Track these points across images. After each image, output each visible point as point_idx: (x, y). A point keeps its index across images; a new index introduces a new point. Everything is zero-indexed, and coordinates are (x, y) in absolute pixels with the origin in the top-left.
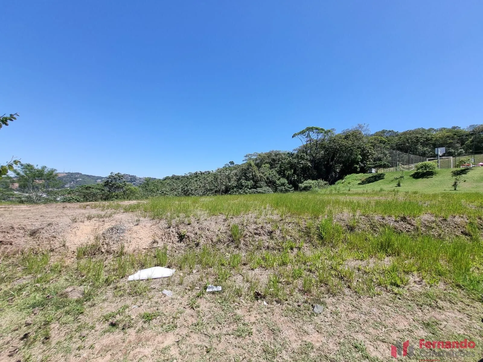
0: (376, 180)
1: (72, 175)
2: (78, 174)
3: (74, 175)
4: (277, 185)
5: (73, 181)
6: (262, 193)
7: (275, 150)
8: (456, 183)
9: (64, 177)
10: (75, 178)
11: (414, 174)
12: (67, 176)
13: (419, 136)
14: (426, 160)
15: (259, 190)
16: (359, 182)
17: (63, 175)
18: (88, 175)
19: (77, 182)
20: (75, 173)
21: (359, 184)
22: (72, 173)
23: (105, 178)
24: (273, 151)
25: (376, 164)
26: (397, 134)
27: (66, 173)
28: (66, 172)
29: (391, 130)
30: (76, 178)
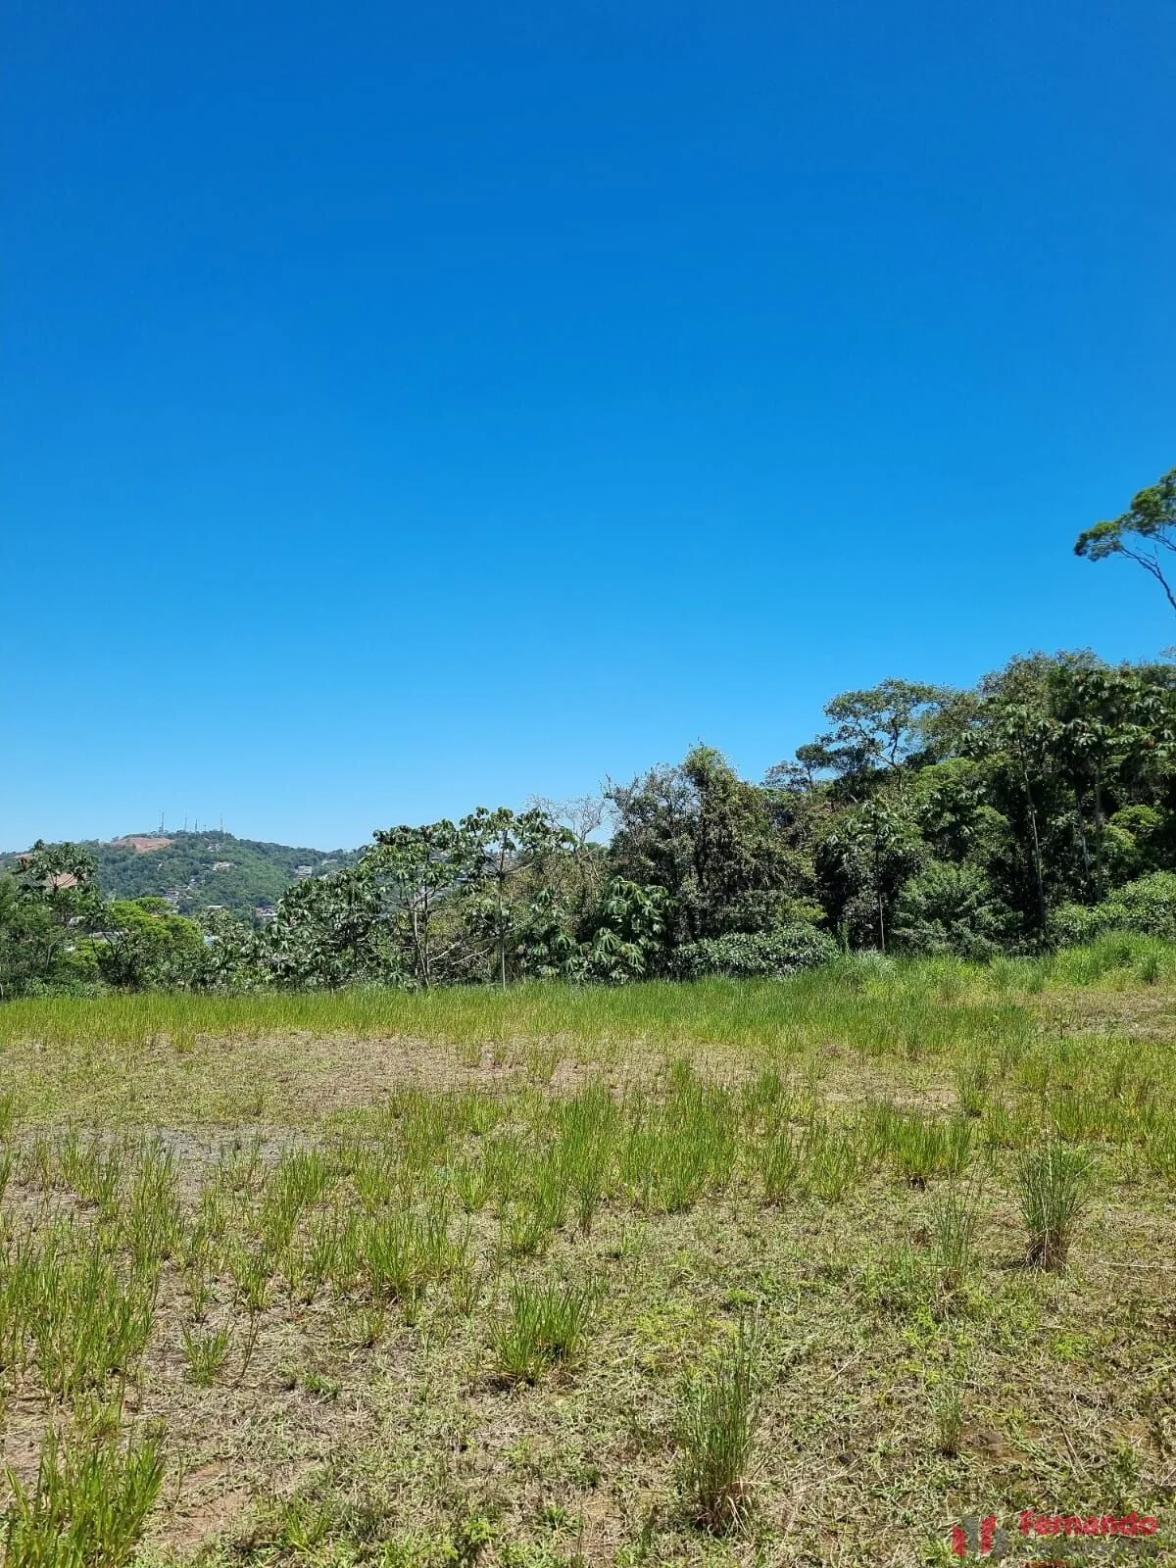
1: (192, 846)
2: (218, 836)
3: (200, 846)
5: (196, 873)
9: (160, 855)
10: (202, 861)
12: (170, 850)
17: (155, 845)
18: (258, 845)
19: (210, 879)
20: (205, 834)
22: (192, 836)
23: (332, 856)
27: (170, 837)
28: (170, 832)
30: (208, 861)
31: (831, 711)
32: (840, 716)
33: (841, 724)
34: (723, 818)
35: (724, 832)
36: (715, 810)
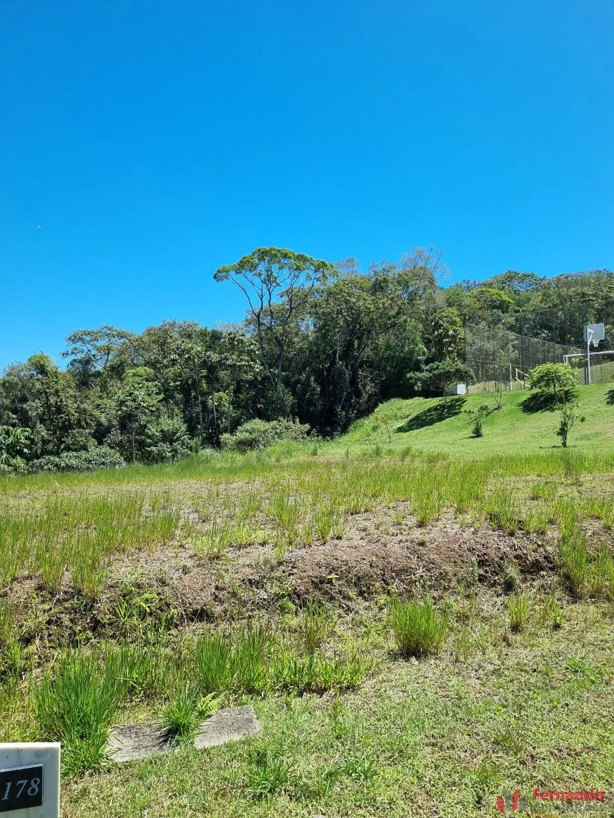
0: (441, 418)
4: (149, 441)
6: (79, 469)
7: (180, 321)
8: (564, 424)
11: (529, 398)
13: (589, 291)
14: (559, 359)
15: (67, 458)
16: (402, 423)
21: (401, 430)
24: (173, 325)
25: (437, 368)
26: (538, 284)
29: (529, 272)
31: (70, 339)
32: (73, 341)
33: (74, 346)
34: (57, 391)
35: (59, 400)
36: (52, 387)
